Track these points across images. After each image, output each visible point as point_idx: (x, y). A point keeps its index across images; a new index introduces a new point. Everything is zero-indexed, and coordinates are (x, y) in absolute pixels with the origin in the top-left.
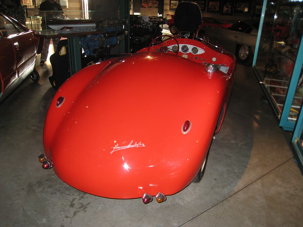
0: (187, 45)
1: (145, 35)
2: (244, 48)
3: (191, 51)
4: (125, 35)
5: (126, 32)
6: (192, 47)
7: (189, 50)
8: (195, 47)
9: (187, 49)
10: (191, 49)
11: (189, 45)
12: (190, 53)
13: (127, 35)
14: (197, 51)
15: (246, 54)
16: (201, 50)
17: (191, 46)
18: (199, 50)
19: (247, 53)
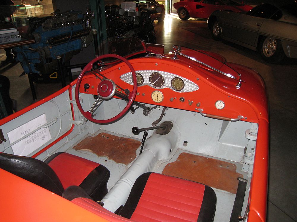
0: (160, 72)
1: (128, 31)
2: (270, 40)
3: (170, 85)
4: (94, 35)
5: (94, 30)
6: (172, 77)
7: (166, 82)
8: (178, 76)
9: (162, 81)
10: (170, 80)
11: (166, 73)
12: (168, 89)
13: (96, 35)
14: (183, 85)
15: (272, 48)
16: (191, 83)
17: (169, 73)
18: (187, 84)
19: (274, 47)
